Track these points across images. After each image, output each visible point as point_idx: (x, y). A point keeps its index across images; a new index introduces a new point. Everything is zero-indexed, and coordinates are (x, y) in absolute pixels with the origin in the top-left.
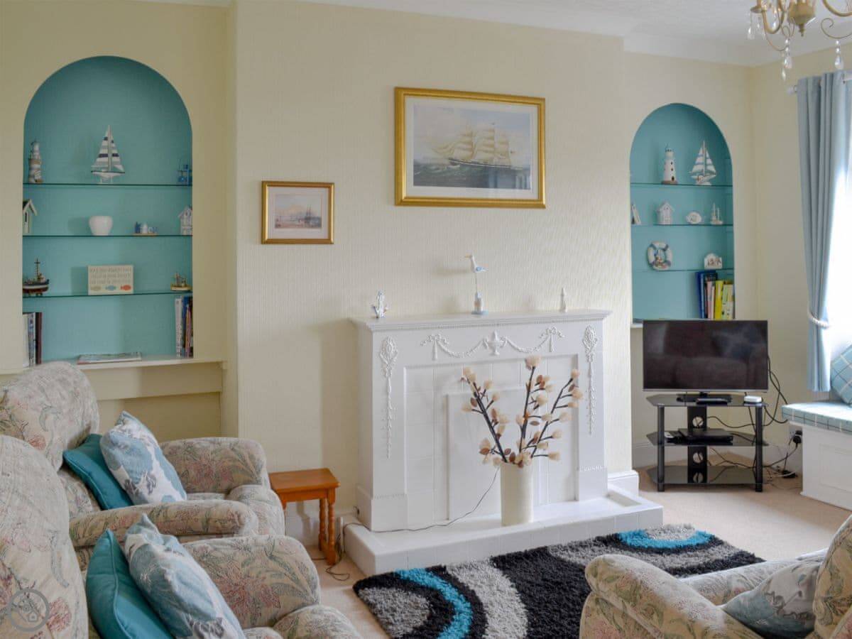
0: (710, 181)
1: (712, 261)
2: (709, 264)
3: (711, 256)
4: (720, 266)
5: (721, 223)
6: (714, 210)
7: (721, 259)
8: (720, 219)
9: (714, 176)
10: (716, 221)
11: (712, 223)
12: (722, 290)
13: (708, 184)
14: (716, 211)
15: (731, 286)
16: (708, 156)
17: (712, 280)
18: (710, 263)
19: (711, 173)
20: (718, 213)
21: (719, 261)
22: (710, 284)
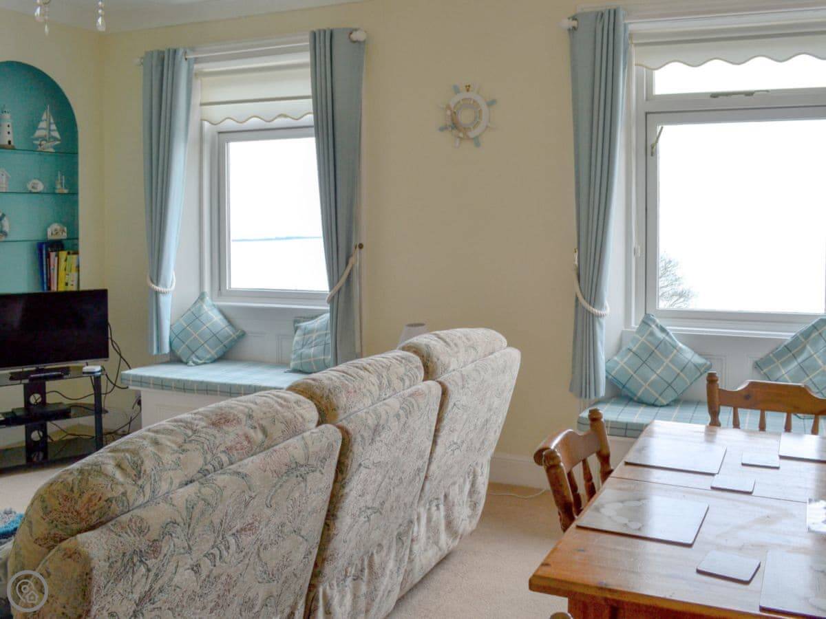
0: (55, 147)
1: (55, 231)
2: (52, 234)
3: (56, 226)
4: (64, 236)
5: (66, 191)
6: (59, 178)
7: (65, 229)
8: (66, 188)
9: (58, 142)
10: (60, 189)
11: (57, 191)
12: (66, 260)
13: (52, 150)
14: (62, 179)
15: (75, 256)
16: (52, 121)
17: (55, 251)
18: (54, 233)
19: (56, 139)
20: (64, 181)
21: (63, 231)
22: (53, 255)
